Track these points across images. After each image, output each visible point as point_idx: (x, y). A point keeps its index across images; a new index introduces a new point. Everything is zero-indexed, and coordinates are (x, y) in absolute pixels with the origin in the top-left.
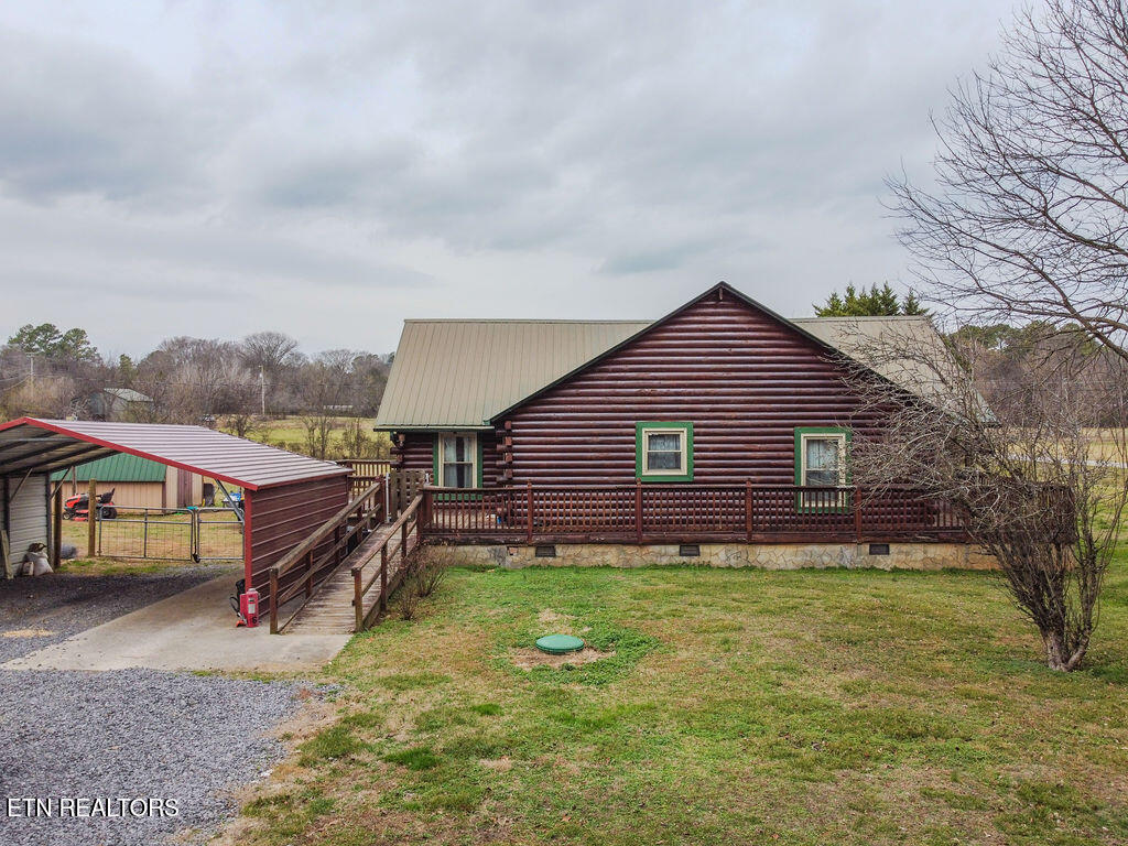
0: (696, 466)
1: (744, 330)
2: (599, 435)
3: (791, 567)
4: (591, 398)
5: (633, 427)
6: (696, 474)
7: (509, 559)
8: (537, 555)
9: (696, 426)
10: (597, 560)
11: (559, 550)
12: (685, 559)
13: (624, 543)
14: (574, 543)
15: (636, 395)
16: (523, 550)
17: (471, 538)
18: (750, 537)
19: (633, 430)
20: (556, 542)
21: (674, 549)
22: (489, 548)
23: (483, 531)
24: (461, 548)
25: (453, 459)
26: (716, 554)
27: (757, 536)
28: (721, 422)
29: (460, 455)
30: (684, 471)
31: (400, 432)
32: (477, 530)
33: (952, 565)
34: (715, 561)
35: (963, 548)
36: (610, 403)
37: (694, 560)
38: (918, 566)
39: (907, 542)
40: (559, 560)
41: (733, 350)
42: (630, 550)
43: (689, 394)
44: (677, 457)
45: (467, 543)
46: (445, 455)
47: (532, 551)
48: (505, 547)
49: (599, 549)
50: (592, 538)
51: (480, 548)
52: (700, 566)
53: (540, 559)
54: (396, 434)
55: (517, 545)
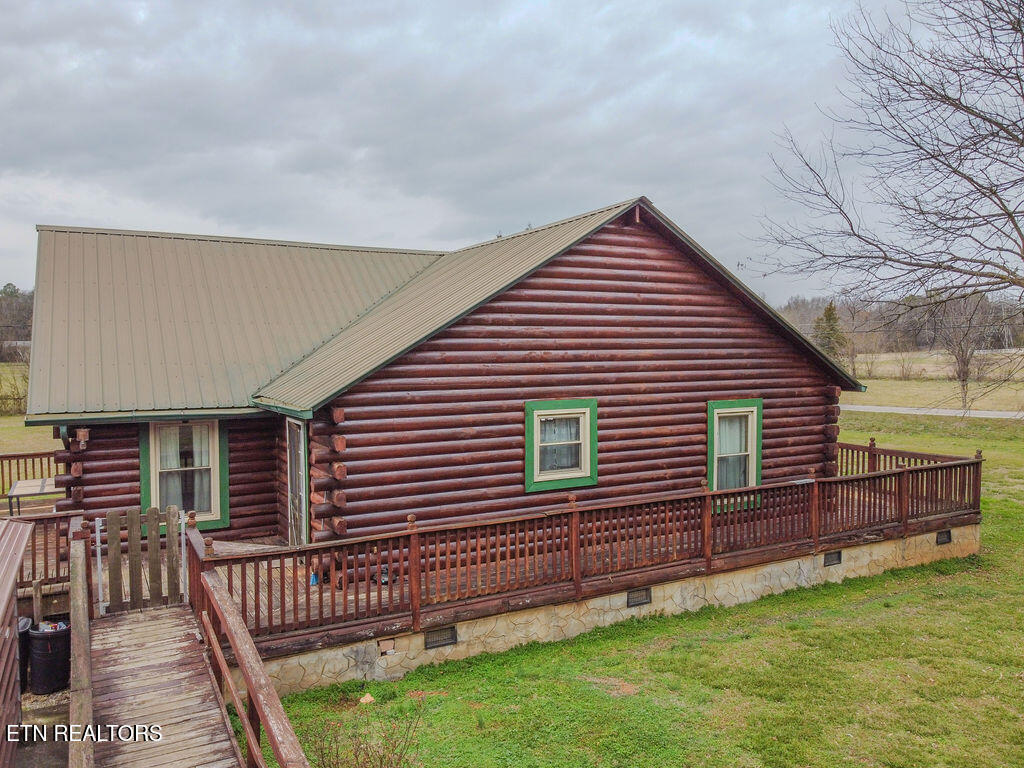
0: (601, 462)
1: (654, 269)
2: (475, 424)
3: (750, 598)
4: (462, 366)
5: (521, 409)
6: (601, 473)
7: (381, 662)
8: (427, 646)
9: (601, 405)
10: (518, 637)
11: (463, 631)
12: (634, 611)
13: (556, 602)
14: (485, 615)
15: (524, 360)
16: (403, 642)
17: (312, 638)
18: (709, 566)
19: (519, 414)
20: (457, 619)
21: (620, 599)
22: (346, 650)
23: (335, 619)
24: (293, 661)
25: (174, 464)
26: (670, 598)
27: (718, 563)
28: (629, 397)
29: (186, 456)
30: (585, 471)
31: (73, 427)
32: (322, 622)
33: (892, 565)
34: (671, 608)
35: (900, 543)
36: (488, 373)
37: (645, 610)
38: (864, 572)
39: (858, 545)
40: (461, 648)
41: (643, 296)
42: (564, 611)
43: (591, 359)
44: (576, 450)
45: (306, 648)
46: (161, 456)
47: (418, 641)
48: (373, 643)
49: (520, 618)
50: (512, 602)
51: (328, 654)
52: (653, 617)
53: (432, 652)
54: (68, 429)
55: (392, 635)
